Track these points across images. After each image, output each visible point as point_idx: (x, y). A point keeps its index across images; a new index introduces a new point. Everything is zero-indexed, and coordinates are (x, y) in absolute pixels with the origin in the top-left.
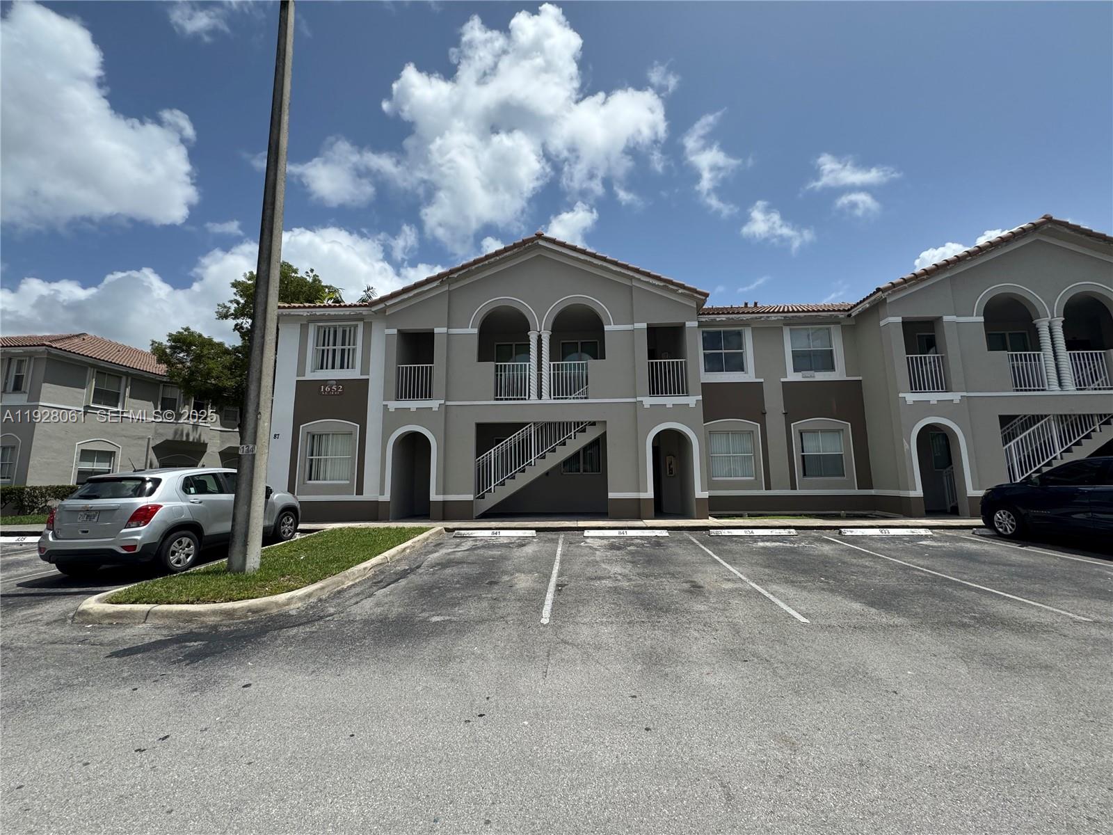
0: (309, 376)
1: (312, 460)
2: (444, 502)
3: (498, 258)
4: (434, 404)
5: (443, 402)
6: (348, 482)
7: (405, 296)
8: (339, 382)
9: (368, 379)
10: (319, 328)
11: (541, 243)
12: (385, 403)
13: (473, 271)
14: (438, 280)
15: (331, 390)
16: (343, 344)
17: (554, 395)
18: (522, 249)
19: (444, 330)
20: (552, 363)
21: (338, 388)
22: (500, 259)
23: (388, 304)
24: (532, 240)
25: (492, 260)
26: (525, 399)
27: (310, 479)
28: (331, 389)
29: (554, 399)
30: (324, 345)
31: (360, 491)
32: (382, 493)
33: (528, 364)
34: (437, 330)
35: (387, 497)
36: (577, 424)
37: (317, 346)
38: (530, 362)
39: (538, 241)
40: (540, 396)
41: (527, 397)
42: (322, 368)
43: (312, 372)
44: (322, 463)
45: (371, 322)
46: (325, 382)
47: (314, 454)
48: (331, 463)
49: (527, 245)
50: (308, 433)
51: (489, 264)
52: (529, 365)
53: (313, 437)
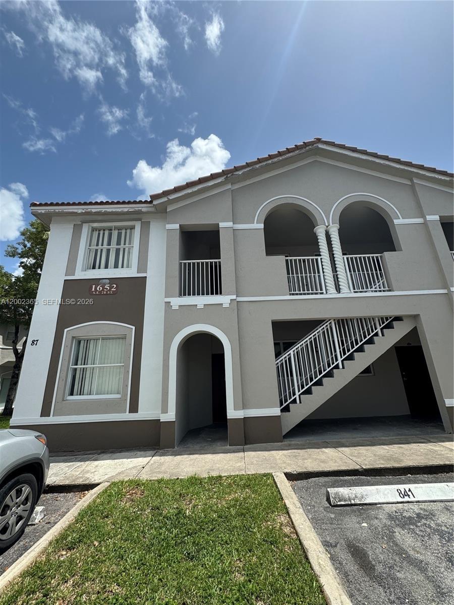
0: (80, 274)
1: (75, 370)
2: (246, 419)
3: (281, 158)
4: (224, 300)
5: (234, 297)
6: (118, 396)
7: (189, 191)
8: (112, 280)
9: (146, 277)
10: (94, 230)
11: (321, 146)
12: (167, 300)
13: (257, 169)
14: (223, 176)
15: (103, 290)
16: (118, 243)
17: (354, 289)
18: (303, 151)
19: (230, 224)
20: (345, 257)
21: (111, 287)
22: (283, 160)
23: (171, 198)
24: (312, 143)
25: (276, 160)
26: (322, 293)
27: (72, 394)
28: (104, 288)
29: (355, 292)
30: (97, 245)
31: (134, 408)
32: (165, 410)
33: (319, 258)
34: (222, 225)
35: (170, 415)
36: (382, 319)
37: (90, 246)
38: (320, 255)
39: (317, 144)
40: (338, 289)
41: (324, 291)
42: (94, 268)
43: (82, 271)
44: (88, 373)
45: (150, 222)
46: (97, 281)
47: (79, 362)
48: (99, 372)
49: (307, 148)
50: (73, 337)
51: (273, 163)
52: (321, 259)
53: (79, 342)
